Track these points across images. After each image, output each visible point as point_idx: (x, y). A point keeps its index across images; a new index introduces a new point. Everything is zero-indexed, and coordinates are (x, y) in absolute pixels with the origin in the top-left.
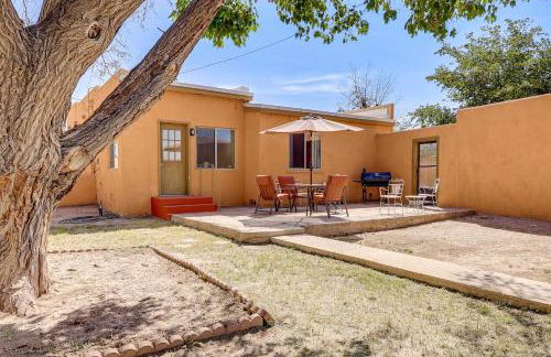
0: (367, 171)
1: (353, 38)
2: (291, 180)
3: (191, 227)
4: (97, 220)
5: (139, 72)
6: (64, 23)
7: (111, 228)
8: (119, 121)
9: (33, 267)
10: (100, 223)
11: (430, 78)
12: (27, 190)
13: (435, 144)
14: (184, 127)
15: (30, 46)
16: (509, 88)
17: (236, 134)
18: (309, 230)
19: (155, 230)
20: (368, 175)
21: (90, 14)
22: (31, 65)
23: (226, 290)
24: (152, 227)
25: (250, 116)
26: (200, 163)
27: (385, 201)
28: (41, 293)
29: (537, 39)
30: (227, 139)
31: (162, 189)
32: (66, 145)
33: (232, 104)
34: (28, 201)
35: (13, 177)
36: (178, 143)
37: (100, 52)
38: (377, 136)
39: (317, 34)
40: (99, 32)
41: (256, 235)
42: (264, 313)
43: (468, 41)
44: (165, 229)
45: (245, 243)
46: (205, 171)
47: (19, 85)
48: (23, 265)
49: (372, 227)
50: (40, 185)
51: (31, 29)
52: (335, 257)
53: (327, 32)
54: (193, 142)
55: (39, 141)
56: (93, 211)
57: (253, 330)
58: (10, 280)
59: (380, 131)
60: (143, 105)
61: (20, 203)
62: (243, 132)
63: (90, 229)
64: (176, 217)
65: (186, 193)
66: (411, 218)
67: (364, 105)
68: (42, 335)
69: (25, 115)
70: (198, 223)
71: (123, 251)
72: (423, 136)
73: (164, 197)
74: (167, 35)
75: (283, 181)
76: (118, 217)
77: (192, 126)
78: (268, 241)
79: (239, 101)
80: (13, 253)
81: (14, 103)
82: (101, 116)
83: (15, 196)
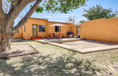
0: (69, 32)
1: (57, 12)
2: (54, 34)
3: (36, 41)
4: (22, 40)
5: (23, 19)
6: (11, 14)
7: (24, 41)
8: (21, 26)
9: (8, 46)
10: (22, 41)
11: (83, 16)
12: (7, 35)
13: (80, 28)
14: (37, 25)
15: (7, 17)
16: (95, 17)
17: (46, 26)
18: (54, 42)
19: (31, 42)
20: (69, 33)
21: (14, 12)
22: (7, 19)
23: (35, 49)
24: (30, 41)
25: (48, 23)
26: (39, 31)
27: (70, 37)
28: (10, 49)
29: (102, 8)
30: (44, 27)
31: (33, 36)
32: (13, 29)
33: (45, 21)
34: (7, 37)
35: (5, 34)
36: (36, 28)
37: (16, 17)
38: (71, 26)
39: (52, 12)
40: (16, 14)
41: (45, 43)
42: (38, 51)
43: (89, 9)
44: (33, 42)
45: (43, 44)
46: (40, 32)
47: (5, 22)
48: (7, 45)
49: (66, 41)
50: (9, 35)
51: (7, 14)
52: (57, 46)
53: (53, 11)
54: (38, 27)
55: (8, 29)
56: (22, 39)
57: (36, 53)
58: (5, 47)
59: (72, 25)
60: (24, 23)
61: (6, 37)
62: (47, 26)
63: (20, 42)
64: (35, 40)
65: (37, 36)
66: (73, 40)
67: (71, 20)
68: (8, 53)
69: (6, 26)
70: (37, 41)
71: (24, 45)
72: (78, 26)
73: (34, 37)
74: (28, 13)
75: (53, 34)
76: (26, 40)
77: (38, 25)
78: (47, 43)
79: (46, 20)
80: (5, 44)
81: (5, 24)
82: (18, 25)
83: (6, 36)
